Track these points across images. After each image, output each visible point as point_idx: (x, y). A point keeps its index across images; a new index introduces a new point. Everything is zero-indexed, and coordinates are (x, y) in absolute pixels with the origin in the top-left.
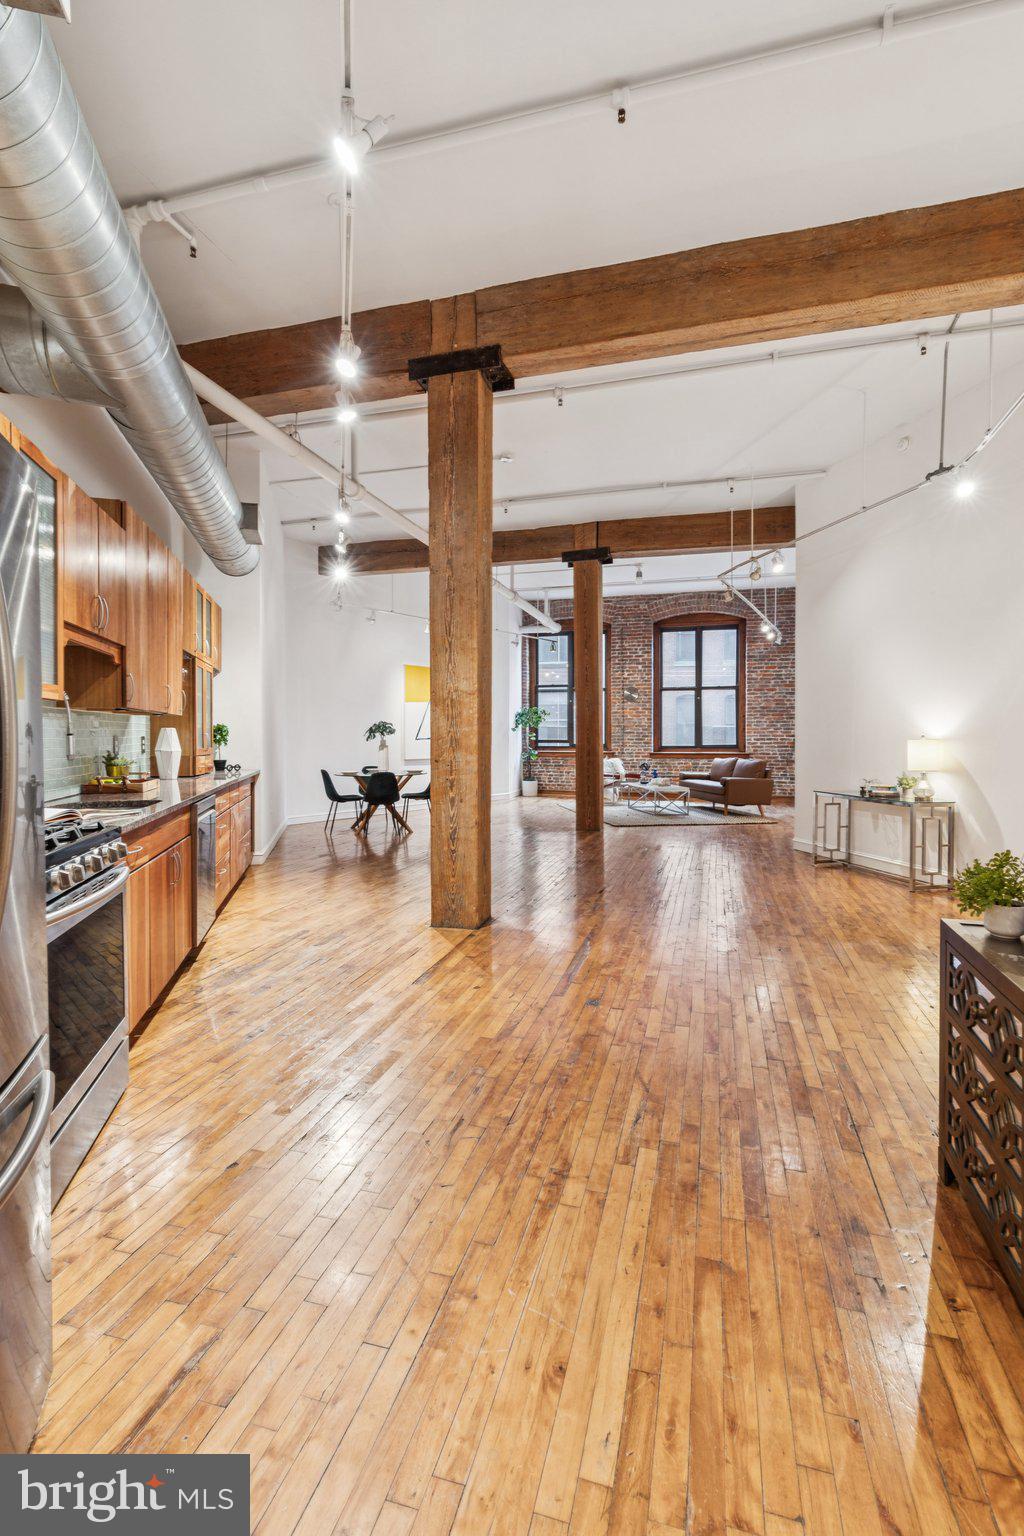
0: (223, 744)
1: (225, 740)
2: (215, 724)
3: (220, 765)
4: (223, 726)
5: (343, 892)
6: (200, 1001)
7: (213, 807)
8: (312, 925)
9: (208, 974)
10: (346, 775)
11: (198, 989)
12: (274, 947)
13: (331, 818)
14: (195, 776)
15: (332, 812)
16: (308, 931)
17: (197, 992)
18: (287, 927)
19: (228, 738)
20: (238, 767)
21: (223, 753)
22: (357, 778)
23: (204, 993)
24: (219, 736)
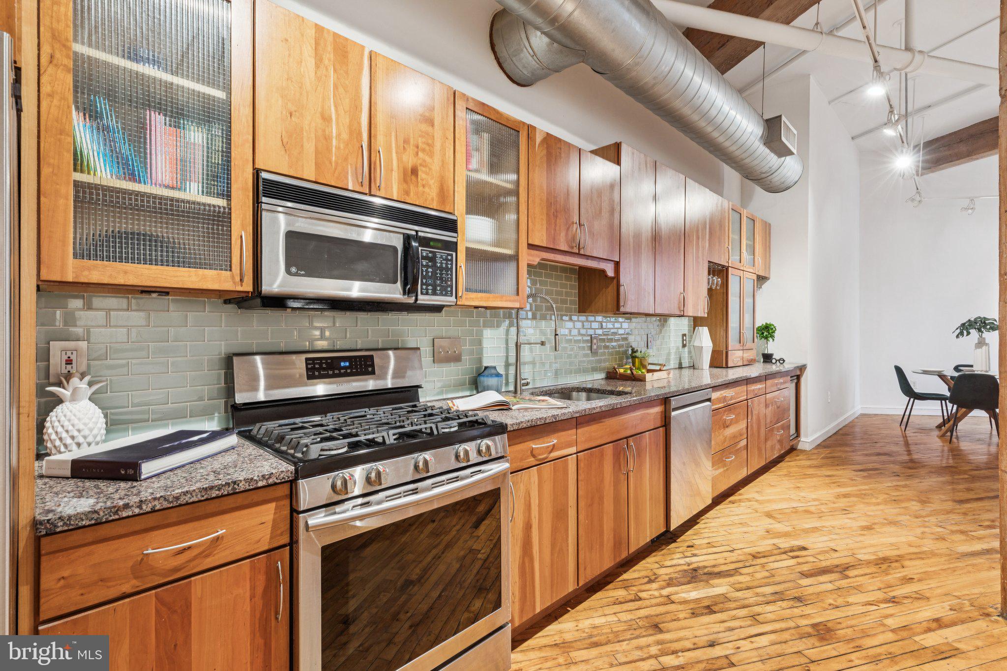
0: (771, 339)
1: (772, 337)
2: (759, 323)
3: (767, 358)
4: (771, 325)
5: (881, 507)
6: (643, 595)
7: (709, 400)
8: (816, 543)
9: (674, 562)
10: (925, 372)
11: (653, 578)
12: (755, 557)
13: (907, 413)
14: (727, 367)
15: (909, 408)
16: (804, 549)
17: (650, 581)
18: (786, 535)
19: (776, 335)
20: (782, 361)
21: (772, 347)
22: (942, 377)
23: (654, 586)
24: (765, 333)
